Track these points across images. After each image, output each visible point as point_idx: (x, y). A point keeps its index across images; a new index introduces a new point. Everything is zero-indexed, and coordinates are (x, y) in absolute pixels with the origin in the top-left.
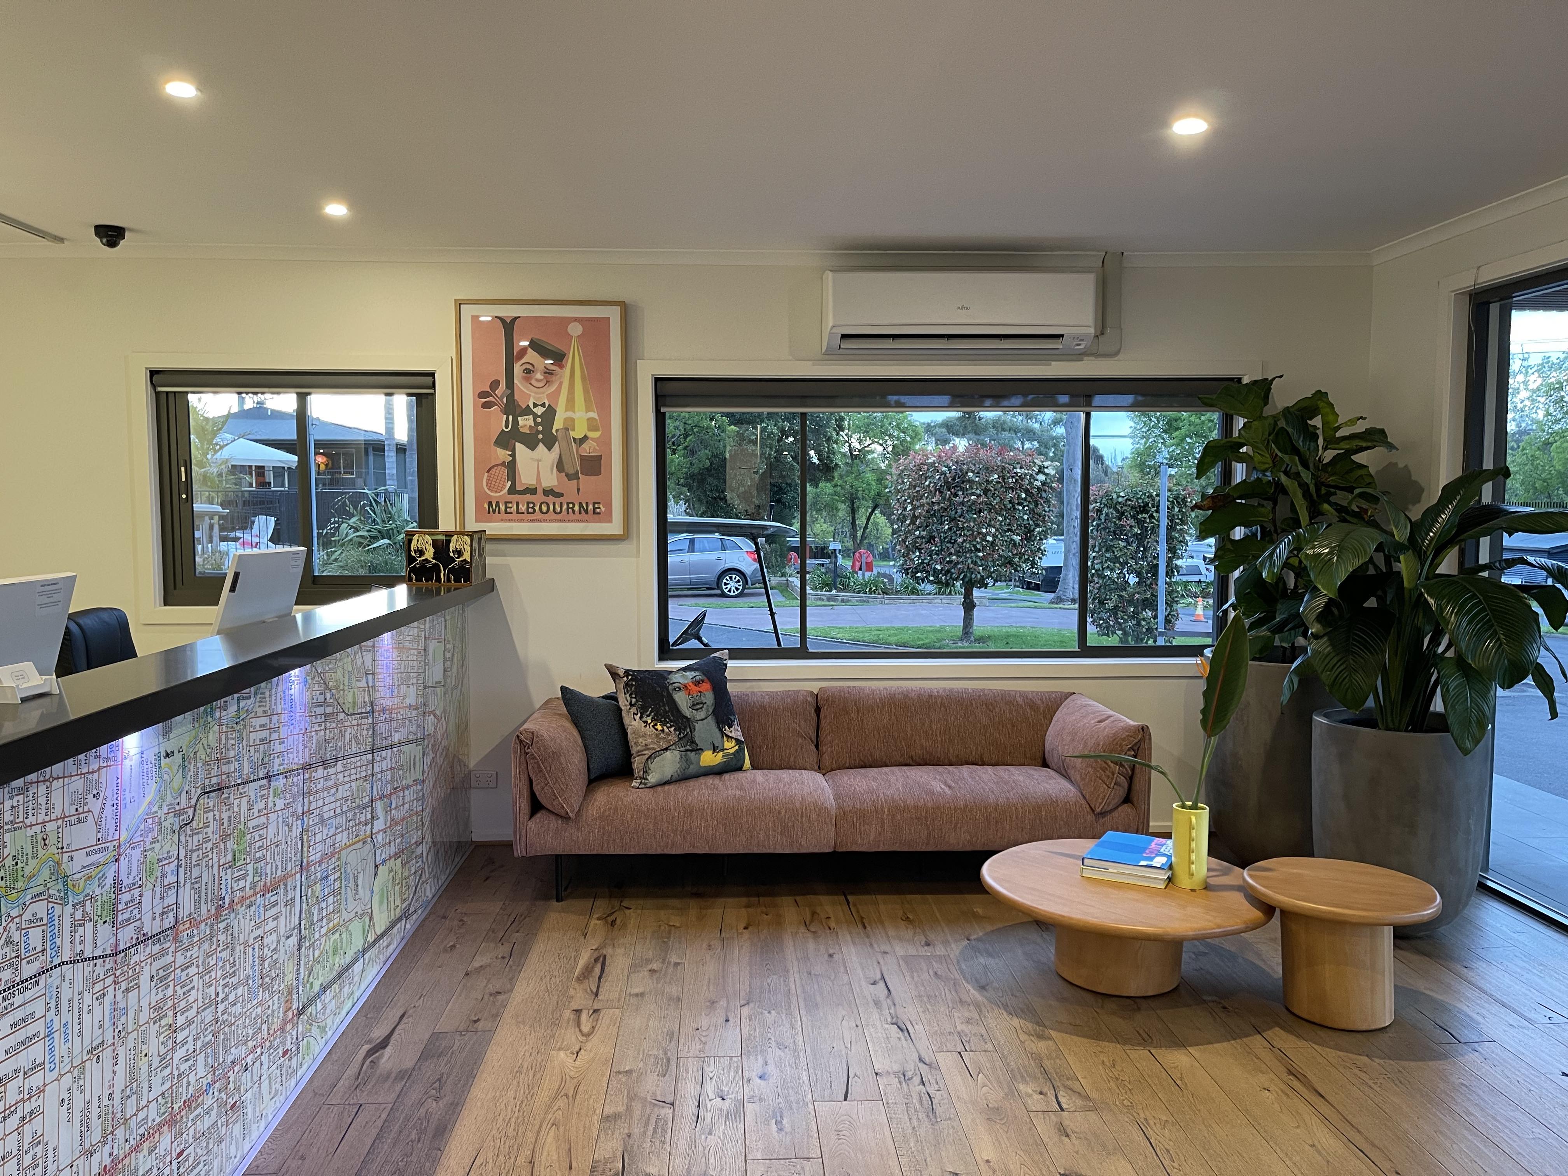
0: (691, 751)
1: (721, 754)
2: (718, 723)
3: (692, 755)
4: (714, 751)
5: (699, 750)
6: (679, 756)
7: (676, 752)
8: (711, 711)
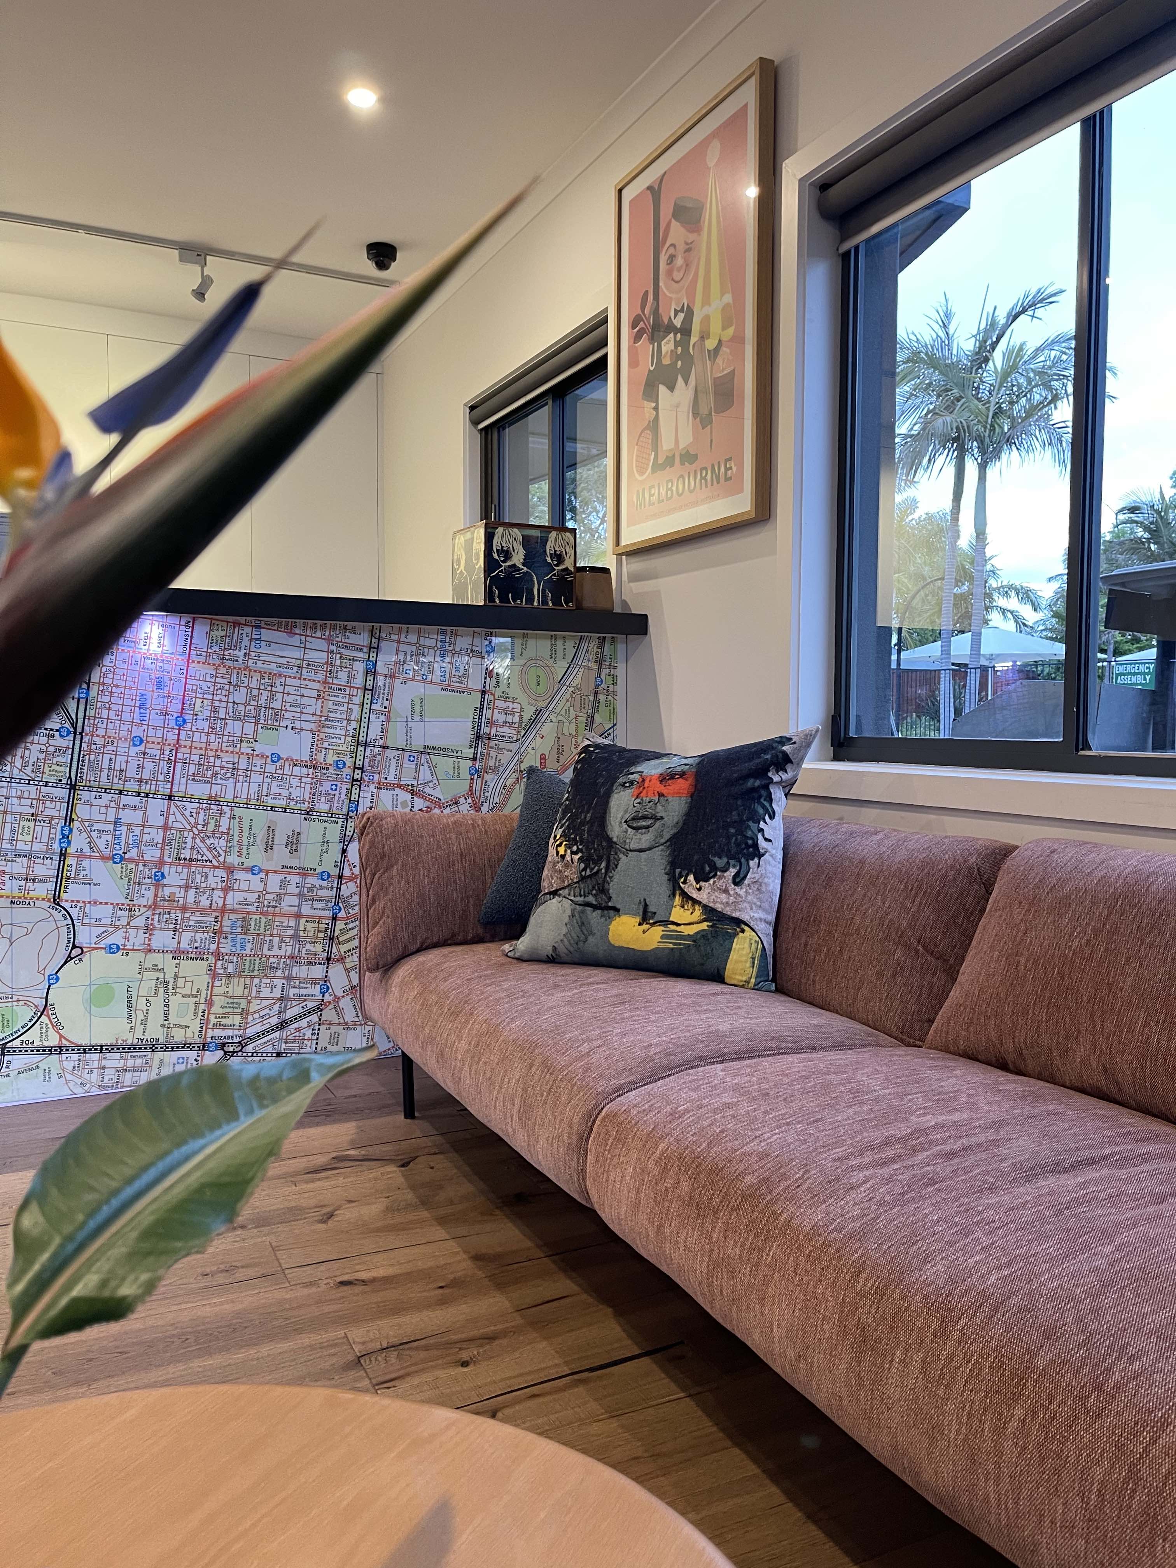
0: (595, 907)
1: (658, 931)
2: (673, 864)
3: (594, 916)
4: (644, 920)
5: (611, 910)
6: (569, 912)
7: (567, 904)
8: (667, 836)
